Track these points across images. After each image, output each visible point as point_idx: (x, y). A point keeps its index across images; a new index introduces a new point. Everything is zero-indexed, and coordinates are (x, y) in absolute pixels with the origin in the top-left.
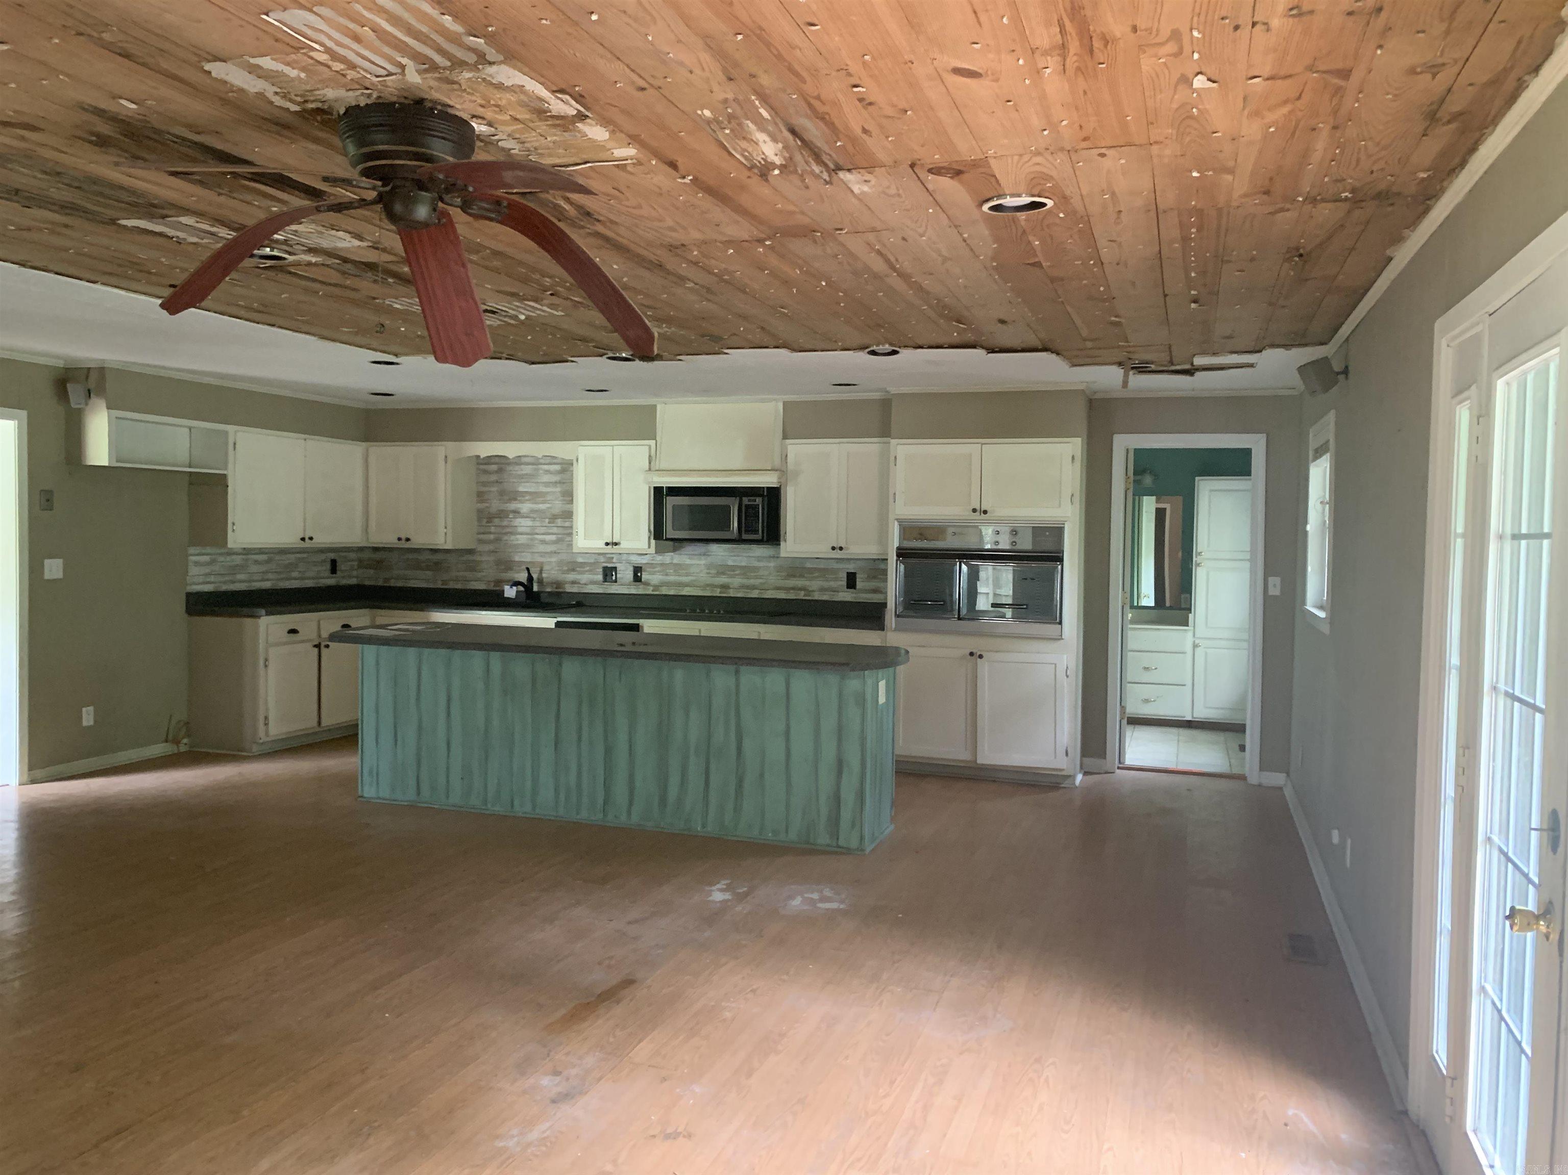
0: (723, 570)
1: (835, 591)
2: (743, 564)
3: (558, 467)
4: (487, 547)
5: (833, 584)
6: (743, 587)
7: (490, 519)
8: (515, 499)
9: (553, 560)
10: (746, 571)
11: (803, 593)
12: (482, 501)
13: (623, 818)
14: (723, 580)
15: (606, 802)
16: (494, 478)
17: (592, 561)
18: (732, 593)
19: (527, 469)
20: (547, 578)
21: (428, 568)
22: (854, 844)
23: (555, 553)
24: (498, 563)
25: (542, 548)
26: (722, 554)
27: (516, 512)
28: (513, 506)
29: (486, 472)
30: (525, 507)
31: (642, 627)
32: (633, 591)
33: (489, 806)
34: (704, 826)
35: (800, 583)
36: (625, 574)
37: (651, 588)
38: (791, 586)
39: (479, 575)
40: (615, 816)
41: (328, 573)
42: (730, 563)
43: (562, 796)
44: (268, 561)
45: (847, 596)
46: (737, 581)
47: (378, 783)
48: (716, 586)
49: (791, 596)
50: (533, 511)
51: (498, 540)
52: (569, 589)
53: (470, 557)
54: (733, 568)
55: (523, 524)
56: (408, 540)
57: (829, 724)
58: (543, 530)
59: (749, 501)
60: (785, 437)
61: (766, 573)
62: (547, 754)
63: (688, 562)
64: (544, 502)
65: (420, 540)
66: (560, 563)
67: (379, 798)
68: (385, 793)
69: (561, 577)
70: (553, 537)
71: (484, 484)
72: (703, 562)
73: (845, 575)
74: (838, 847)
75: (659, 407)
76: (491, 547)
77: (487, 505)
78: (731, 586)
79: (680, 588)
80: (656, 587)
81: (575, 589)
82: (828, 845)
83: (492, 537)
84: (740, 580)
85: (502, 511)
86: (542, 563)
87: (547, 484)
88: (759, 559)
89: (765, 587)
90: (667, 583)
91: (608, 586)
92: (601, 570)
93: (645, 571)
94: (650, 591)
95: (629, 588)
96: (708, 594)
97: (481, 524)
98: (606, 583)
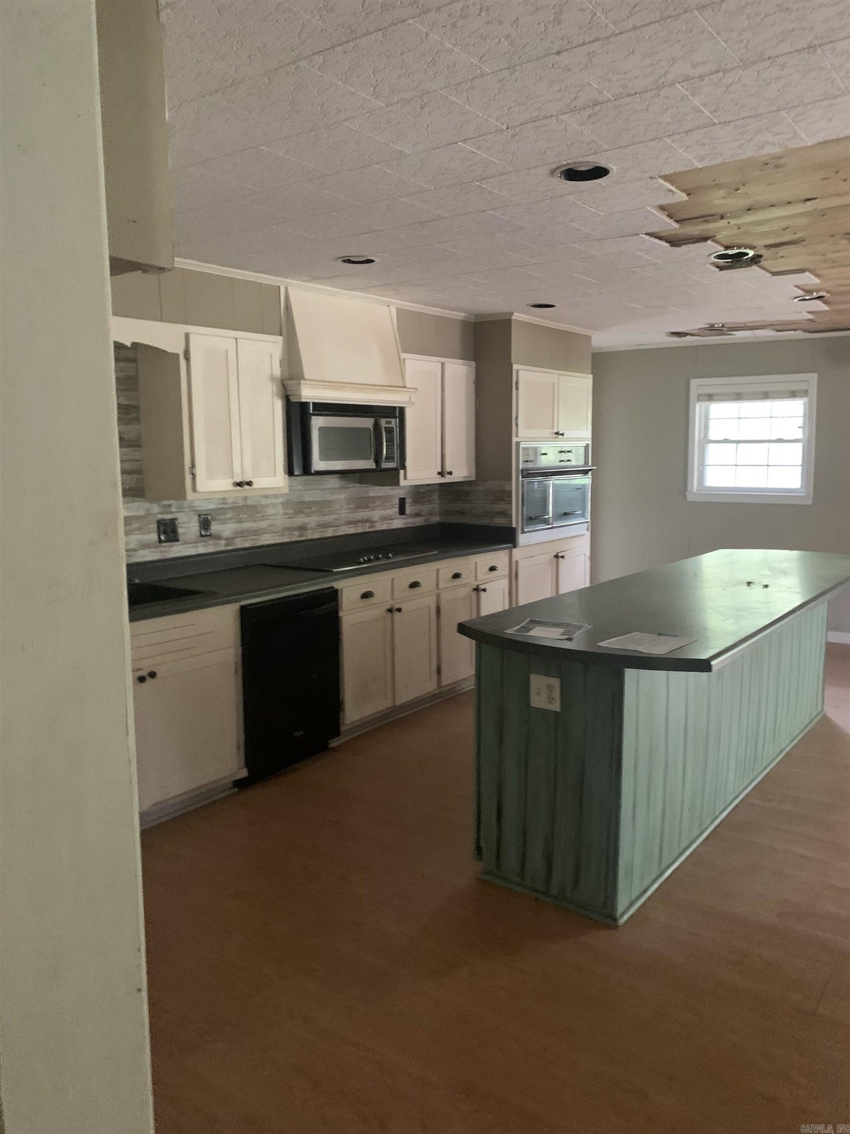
0: (300, 508)
1: (390, 518)
2: (318, 499)
5: (389, 512)
6: (318, 526)
10: (321, 506)
11: (368, 525)
14: (301, 520)
17: (142, 513)
18: (310, 535)
32: (202, 549)
35: (365, 514)
36: (189, 527)
37: (223, 542)
38: (359, 518)
42: (307, 498)
45: (399, 523)
46: (312, 521)
48: (295, 529)
49: (359, 530)
54: (309, 505)
59: (387, 423)
61: (338, 506)
73: (398, 502)
78: (309, 527)
79: (257, 537)
80: (230, 540)
84: (316, 518)
88: (332, 491)
89: (338, 523)
90: (242, 532)
91: (167, 549)
92: (155, 525)
93: (213, 519)
94: (222, 546)
95: (196, 547)
96: (286, 540)
98: (163, 544)
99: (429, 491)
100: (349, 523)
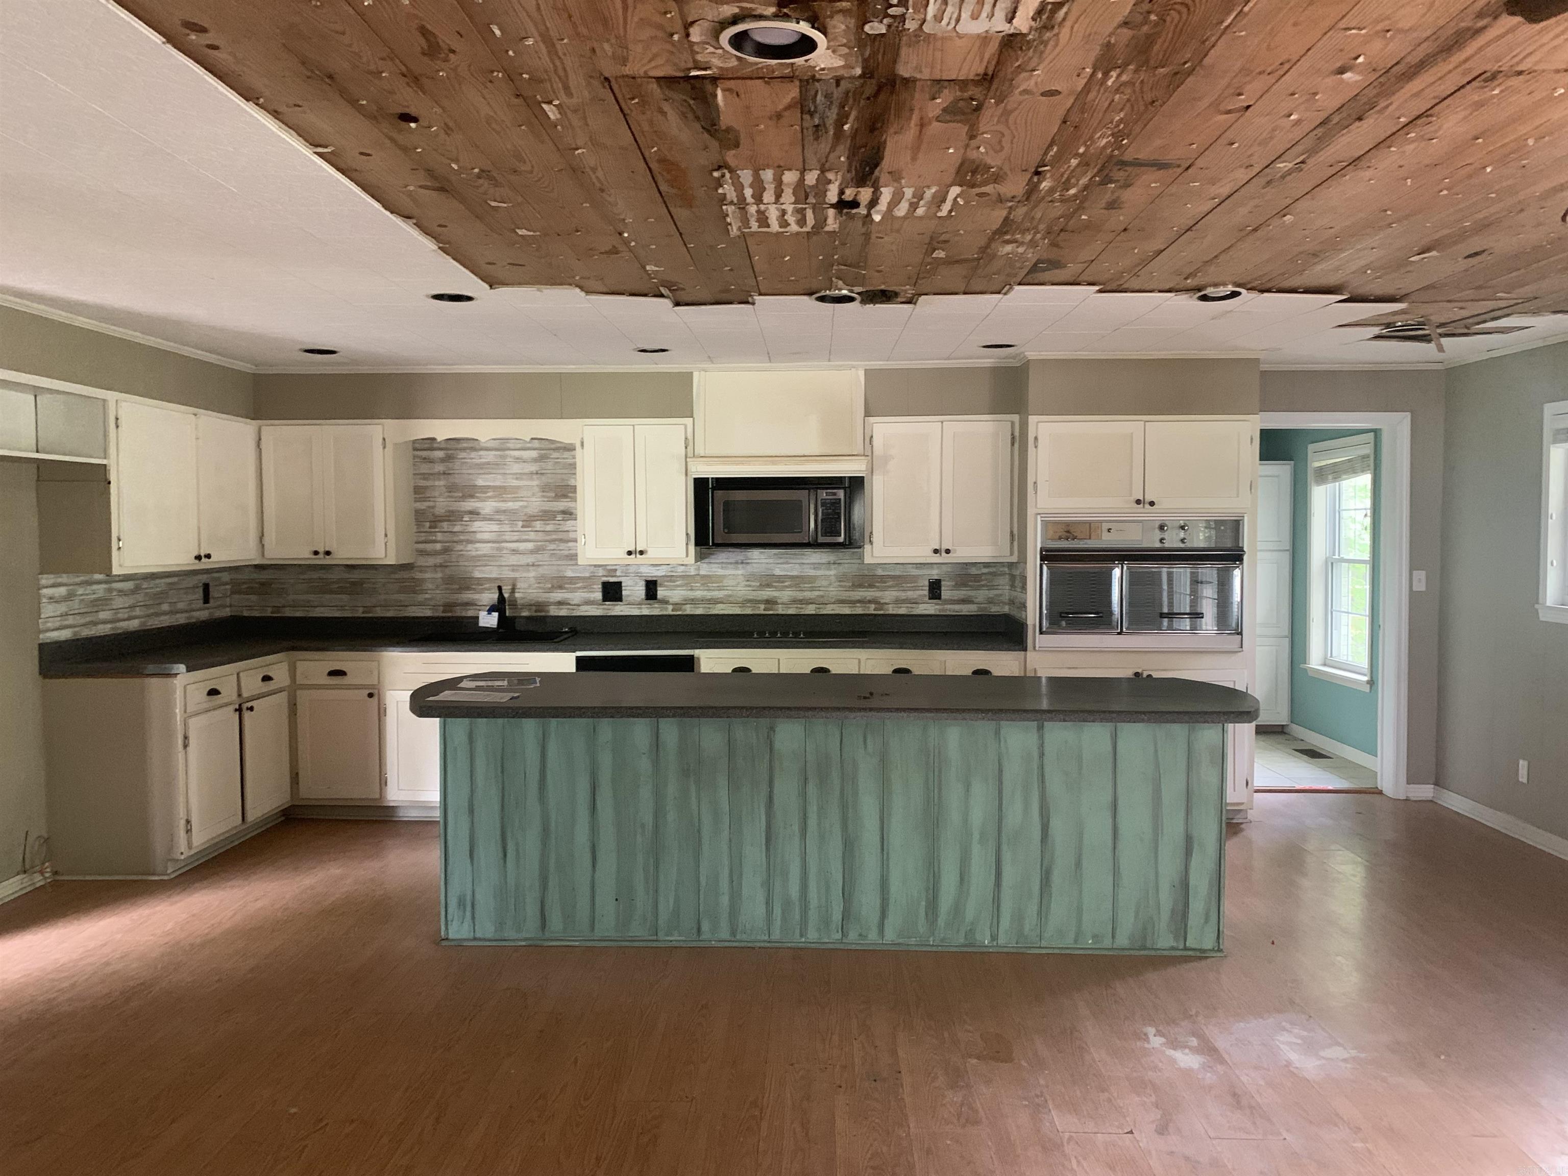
0: (768, 581)
1: (915, 602)
2: (795, 573)
3: (534, 454)
4: (431, 561)
5: (911, 594)
6: (795, 601)
7: (436, 521)
8: (472, 496)
9: (532, 574)
10: (798, 581)
11: (873, 606)
12: (425, 499)
13: (873, 936)
14: (768, 594)
15: (846, 915)
16: (440, 468)
17: (587, 575)
18: (780, 610)
19: (490, 456)
20: (523, 598)
21: (341, 590)
22: (1208, 943)
23: (533, 565)
24: (450, 580)
25: (514, 560)
26: (766, 561)
27: (474, 513)
28: (470, 505)
29: (427, 460)
30: (487, 507)
31: (698, 659)
32: (646, 611)
33: (661, 936)
34: (994, 938)
35: (869, 594)
36: (634, 590)
37: (670, 607)
38: (858, 598)
39: (421, 597)
40: (860, 935)
41: (200, 603)
42: (778, 572)
43: (778, 911)
44: (136, 590)
45: (929, 608)
46: (785, 595)
47: (473, 918)
48: (759, 602)
49: (859, 610)
50: (498, 511)
51: (446, 551)
52: (554, 611)
53: (405, 575)
54: (781, 579)
55: (484, 529)
56: (328, 553)
57: (1173, 788)
58: (515, 536)
59: (827, 494)
60: (868, 413)
61: (825, 583)
62: (754, 854)
63: (721, 572)
64: (515, 500)
65: (345, 553)
66: (541, 579)
67: (475, 939)
68: (487, 929)
69: (543, 597)
70: (530, 546)
71: (426, 477)
72: (740, 572)
73: (927, 583)
74: (1186, 949)
75: (696, 375)
76: (439, 560)
77: (431, 504)
78: (779, 601)
79: (711, 606)
80: (677, 606)
81: (563, 612)
82: (1173, 948)
83: (438, 546)
84: (791, 594)
85: (453, 512)
86: (515, 579)
87: (519, 476)
88: (817, 566)
89: (825, 600)
90: (693, 600)
91: (610, 607)
92: (600, 586)
93: (661, 585)
94: (669, 610)
95: (640, 608)
96: (749, 611)
97: (422, 530)
98: (607, 603)
99: (990, 573)
100: (842, 602)
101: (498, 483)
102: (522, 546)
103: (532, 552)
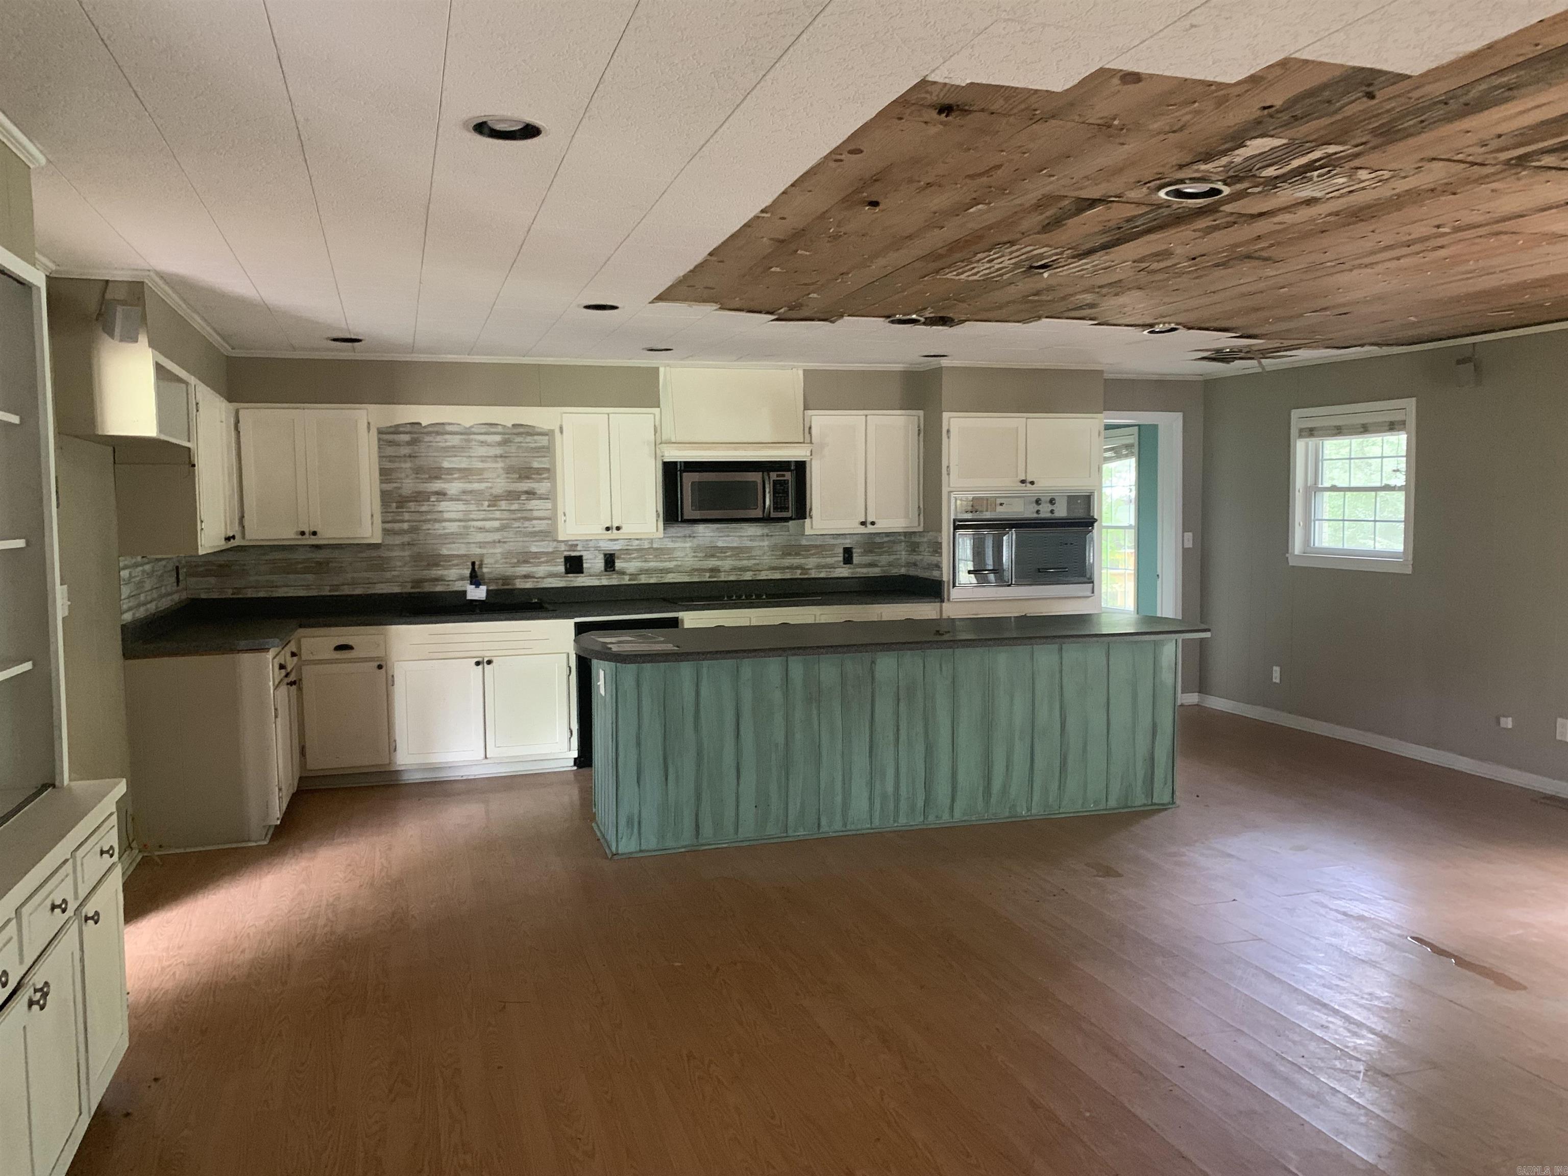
0: (713, 552)
1: (832, 567)
2: (735, 545)
3: (498, 438)
4: (398, 540)
5: (829, 560)
6: (734, 569)
7: (402, 502)
8: (438, 478)
9: (499, 550)
10: (738, 552)
11: (799, 571)
12: (389, 481)
13: (946, 817)
14: (712, 563)
15: (927, 802)
16: (405, 451)
17: (551, 550)
18: (723, 577)
19: (455, 440)
20: (490, 573)
21: (307, 570)
22: (1166, 799)
23: (499, 542)
24: (417, 558)
25: (480, 537)
26: (710, 534)
27: (441, 494)
28: (437, 486)
29: (392, 443)
30: (454, 488)
31: (682, 621)
32: (605, 582)
33: (790, 833)
34: (1029, 809)
35: (796, 561)
36: (594, 563)
37: (627, 578)
38: (787, 565)
39: (388, 575)
40: (937, 817)
41: (176, 586)
42: (720, 544)
43: (877, 806)
44: (153, 573)
45: (844, 572)
46: (727, 564)
47: (640, 834)
48: (705, 570)
49: (788, 575)
50: (464, 492)
51: (414, 530)
52: (520, 584)
53: (374, 554)
54: (723, 550)
55: (450, 509)
56: (314, 533)
57: (1145, 689)
58: (482, 515)
59: (778, 476)
60: (806, 408)
61: (759, 553)
62: (860, 761)
63: (670, 545)
64: (480, 481)
65: (330, 533)
66: (507, 555)
67: (641, 851)
68: (651, 842)
69: (510, 571)
70: (496, 524)
71: (392, 459)
72: (688, 545)
73: (841, 550)
74: (1153, 804)
75: (662, 370)
76: (406, 539)
77: (399, 485)
78: (722, 569)
79: (663, 575)
80: (633, 576)
81: (529, 585)
82: (1145, 805)
83: (405, 526)
84: (732, 562)
85: (420, 492)
86: (482, 555)
87: (483, 459)
88: (752, 538)
89: (759, 568)
90: (647, 570)
91: (572, 579)
92: (563, 560)
93: (618, 558)
94: (626, 580)
95: (600, 579)
96: (696, 579)
97: (389, 510)
98: (569, 575)
99: (889, 541)
100: (774, 568)
101: (463, 466)
102: (488, 524)
103: (497, 530)
